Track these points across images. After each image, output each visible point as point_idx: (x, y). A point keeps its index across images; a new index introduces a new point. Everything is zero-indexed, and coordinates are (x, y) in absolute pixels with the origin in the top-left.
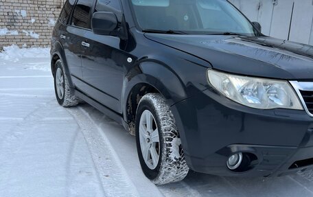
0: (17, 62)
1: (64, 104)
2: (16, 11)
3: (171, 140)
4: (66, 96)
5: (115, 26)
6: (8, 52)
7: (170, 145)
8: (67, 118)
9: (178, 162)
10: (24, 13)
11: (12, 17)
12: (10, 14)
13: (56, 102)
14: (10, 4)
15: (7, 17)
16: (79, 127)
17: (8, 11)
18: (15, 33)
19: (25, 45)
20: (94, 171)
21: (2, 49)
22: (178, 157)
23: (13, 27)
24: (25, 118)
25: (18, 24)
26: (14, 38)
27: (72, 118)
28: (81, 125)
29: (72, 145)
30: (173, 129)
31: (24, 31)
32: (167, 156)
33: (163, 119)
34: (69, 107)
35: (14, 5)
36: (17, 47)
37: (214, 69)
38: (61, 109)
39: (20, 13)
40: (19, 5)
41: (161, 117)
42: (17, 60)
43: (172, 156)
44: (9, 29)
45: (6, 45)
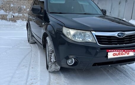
0: (21, 26)
1: (30, 42)
2: (22, 6)
3: (52, 54)
4: (30, 39)
5: (40, 11)
6: (18, 22)
7: (51, 56)
8: (29, 47)
9: (54, 63)
10: (25, 7)
11: (20, 9)
12: (19, 7)
13: (28, 41)
14: (19, 4)
15: (18, 9)
16: (32, 51)
17: (18, 6)
18: (21, 15)
19: (25, 20)
20: (28, 66)
21: (16, 21)
22: (55, 61)
23: (20, 13)
24: (13, 47)
25: (22, 11)
26: (21, 17)
27: (30, 47)
28: (33, 50)
29: (25, 57)
30: (53, 50)
31: (24, 14)
32: (50, 60)
33: (50, 46)
34: (32, 43)
35: (21, 4)
36: (21, 20)
37: (65, 27)
38: (28, 44)
39: (23, 7)
40: (23, 4)
41: (49, 45)
42: (21, 25)
43: (52, 60)
44: (19, 13)
45: (17, 20)
